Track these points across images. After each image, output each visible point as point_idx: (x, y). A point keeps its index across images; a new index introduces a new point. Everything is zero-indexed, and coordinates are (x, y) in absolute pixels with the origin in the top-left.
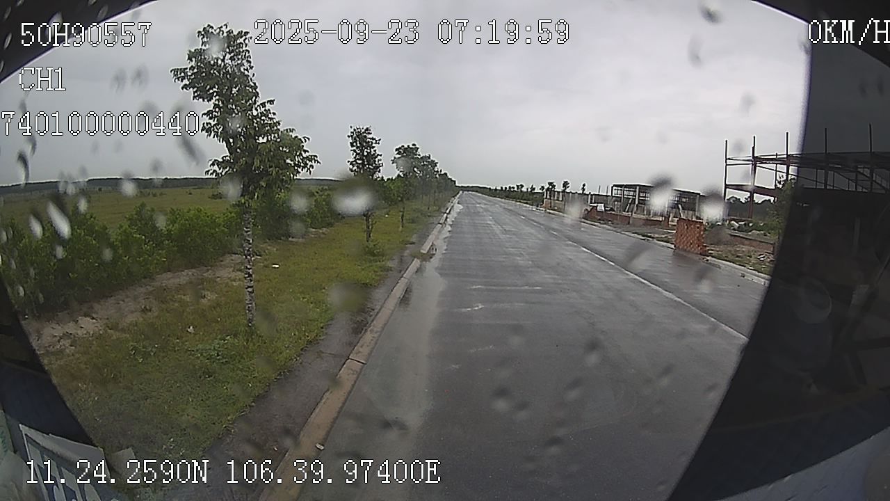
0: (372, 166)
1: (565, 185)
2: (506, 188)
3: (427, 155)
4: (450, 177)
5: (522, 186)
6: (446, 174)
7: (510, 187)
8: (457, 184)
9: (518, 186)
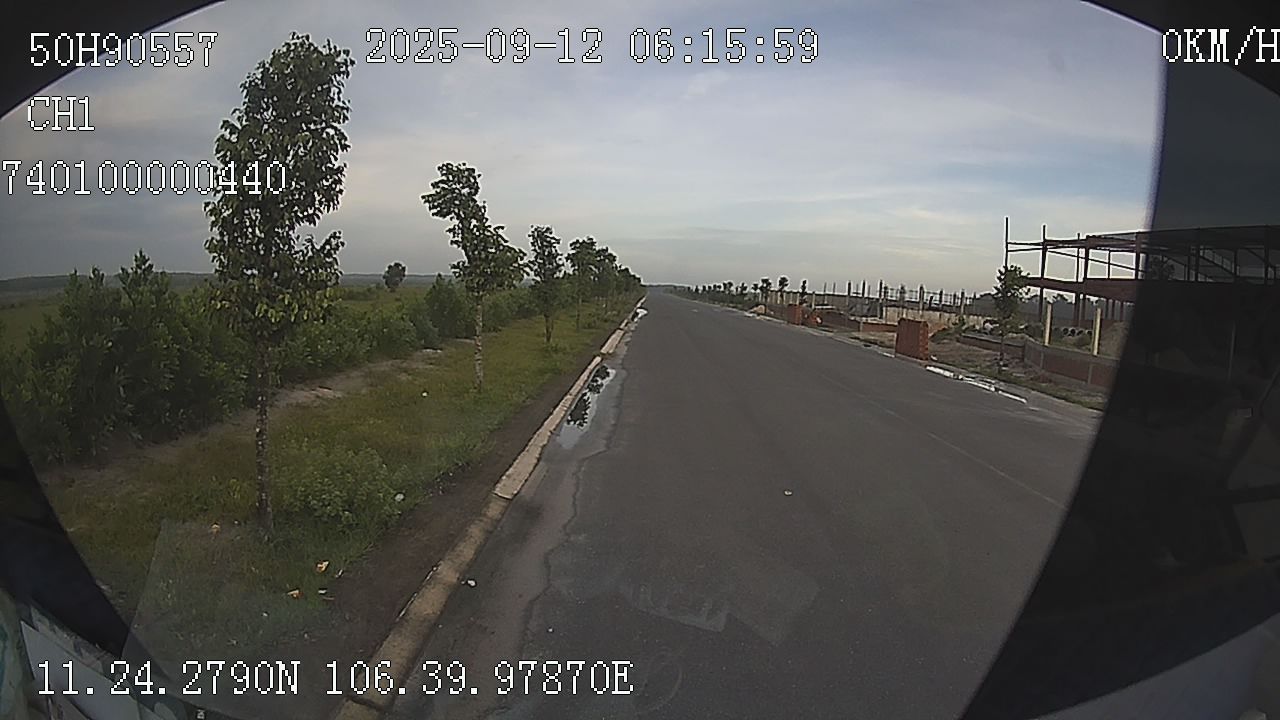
0: (552, 264)
1: (783, 282)
2: (710, 287)
3: (604, 248)
4: (632, 274)
5: (731, 284)
6: (627, 269)
7: (715, 286)
8: (642, 283)
9: (724, 284)
